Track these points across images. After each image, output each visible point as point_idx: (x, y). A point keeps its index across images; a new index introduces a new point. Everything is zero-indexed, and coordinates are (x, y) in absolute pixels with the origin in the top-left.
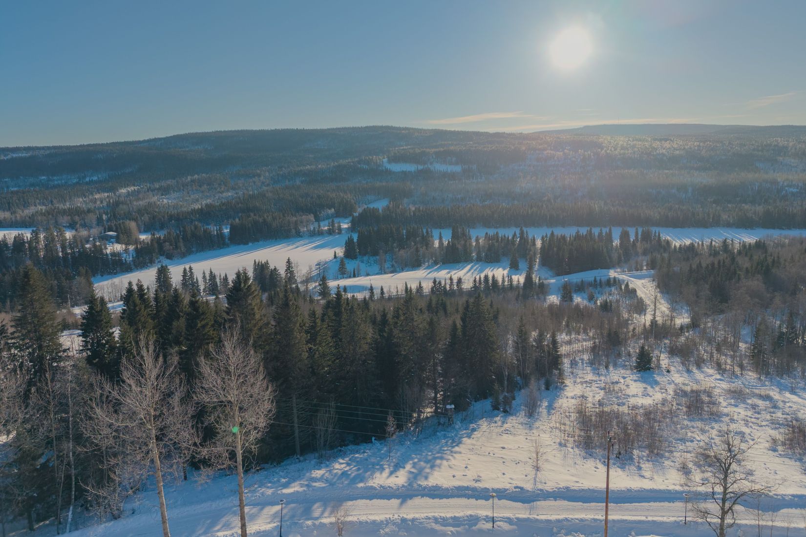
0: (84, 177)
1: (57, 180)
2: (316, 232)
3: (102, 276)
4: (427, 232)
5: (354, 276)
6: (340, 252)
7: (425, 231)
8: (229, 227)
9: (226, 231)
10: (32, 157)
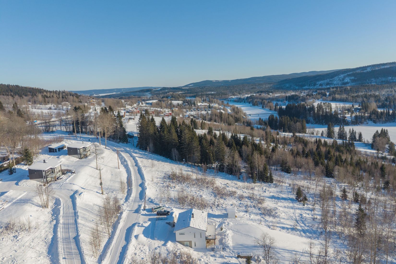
10: (390, 67)
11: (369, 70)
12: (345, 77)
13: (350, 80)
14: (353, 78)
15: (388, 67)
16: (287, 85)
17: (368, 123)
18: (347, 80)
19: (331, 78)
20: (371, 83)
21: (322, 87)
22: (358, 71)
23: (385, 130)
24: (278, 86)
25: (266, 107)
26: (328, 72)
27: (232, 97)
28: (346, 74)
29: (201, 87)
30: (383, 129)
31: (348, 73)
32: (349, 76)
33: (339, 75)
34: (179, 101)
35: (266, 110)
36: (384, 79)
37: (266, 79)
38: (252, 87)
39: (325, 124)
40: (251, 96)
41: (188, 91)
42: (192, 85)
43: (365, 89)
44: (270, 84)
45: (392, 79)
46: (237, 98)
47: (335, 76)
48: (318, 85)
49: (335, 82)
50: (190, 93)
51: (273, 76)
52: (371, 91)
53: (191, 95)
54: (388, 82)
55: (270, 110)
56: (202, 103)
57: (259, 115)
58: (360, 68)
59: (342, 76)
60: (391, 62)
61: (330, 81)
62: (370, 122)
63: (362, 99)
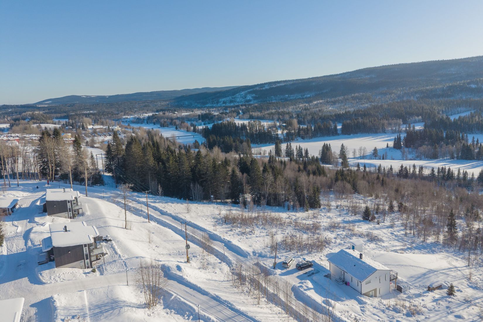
0: (304, 95)
1: (292, 97)
2: (397, 131)
3: (269, 144)
4: (462, 136)
5: (383, 159)
6: (391, 144)
7: (461, 135)
8: (341, 124)
9: (339, 127)
10: (285, 85)
11: (267, 87)
12: (246, 94)
13: (252, 97)
14: (254, 95)
15: (283, 84)
16: (187, 103)
17: (297, 140)
18: (249, 97)
19: (232, 96)
20: (272, 100)
21: (226, 104)
22: (257, 88)
23: (327, 144)
24: (176, 104)
25: (180, 128)
26: (228, 89)
27: (127, 117)
28: (247, 91)
29: (69, 105)
30: (326, 144)
31: (249, 91)
32: (250, 93)
33: (240, 92)
34: (47, 123)
35: (182, 132)
36: (282, 97)
37: (155, 95)
38: (144, 104)
39: (260, 144)
40: (153, 115)
41: (49, 110)
42: (50, 102)
43: (274, 106)
44: (166, 101)
45: (289, 97)
46: (135, 118)
47: (237, 94)
48: (221, 103)
49: (238, 100)
50: (55, 113)
51: (163, 91)
52: (279, 108)
53: (59, 115)
54: (286, 100)
55: (188, 131)
56: (93, 125)
57: (180, 138)
58: (258, 85)
59: (243, 93)
60: (284, 80)
61: (233, 98)
62: (299, 139)
63: (278, 116)
